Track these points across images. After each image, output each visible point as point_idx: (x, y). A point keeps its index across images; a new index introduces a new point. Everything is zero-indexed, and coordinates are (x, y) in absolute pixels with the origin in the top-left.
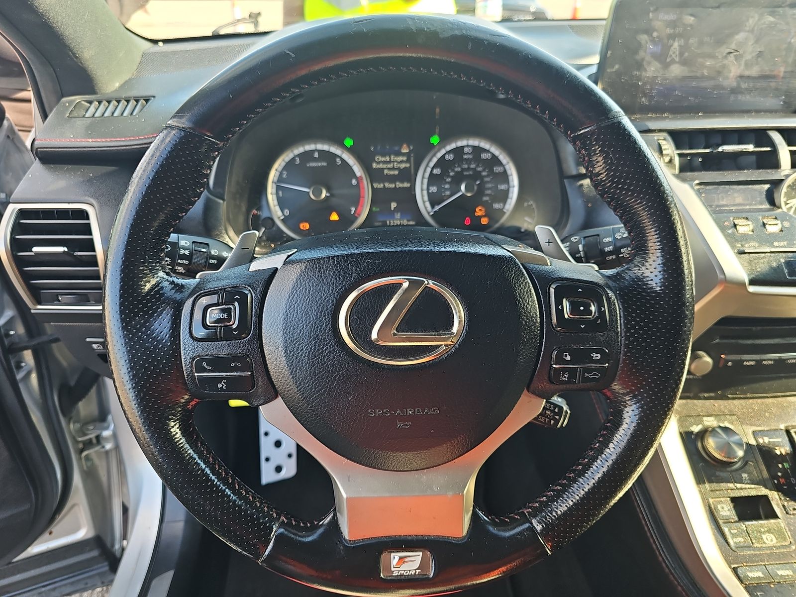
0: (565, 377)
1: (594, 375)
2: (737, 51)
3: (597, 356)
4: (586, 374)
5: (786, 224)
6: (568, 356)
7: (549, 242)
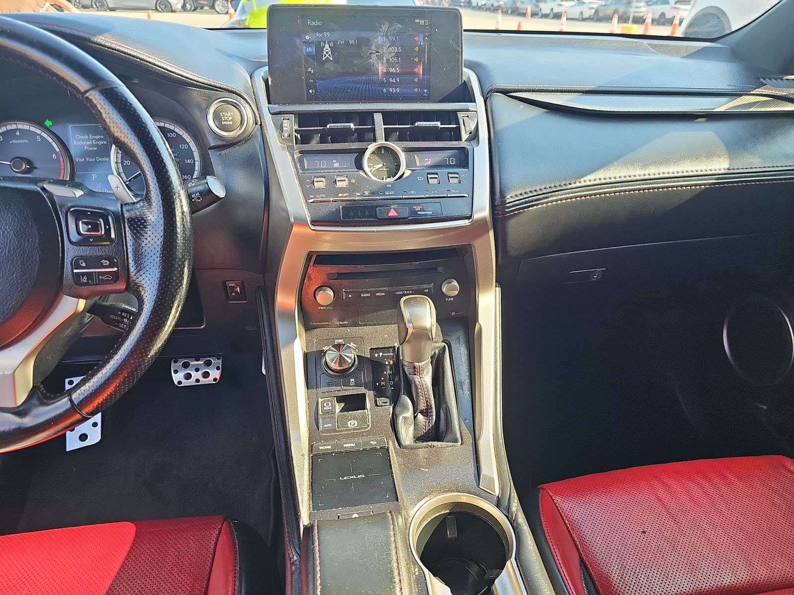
0: (85, 280)
1: (107, 277)
2: (377, 52)
3: (106, 263)
4: (100, 277)
5: (353, 181)
6: (83, 263)
7: (117, 187)
